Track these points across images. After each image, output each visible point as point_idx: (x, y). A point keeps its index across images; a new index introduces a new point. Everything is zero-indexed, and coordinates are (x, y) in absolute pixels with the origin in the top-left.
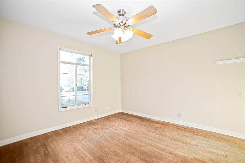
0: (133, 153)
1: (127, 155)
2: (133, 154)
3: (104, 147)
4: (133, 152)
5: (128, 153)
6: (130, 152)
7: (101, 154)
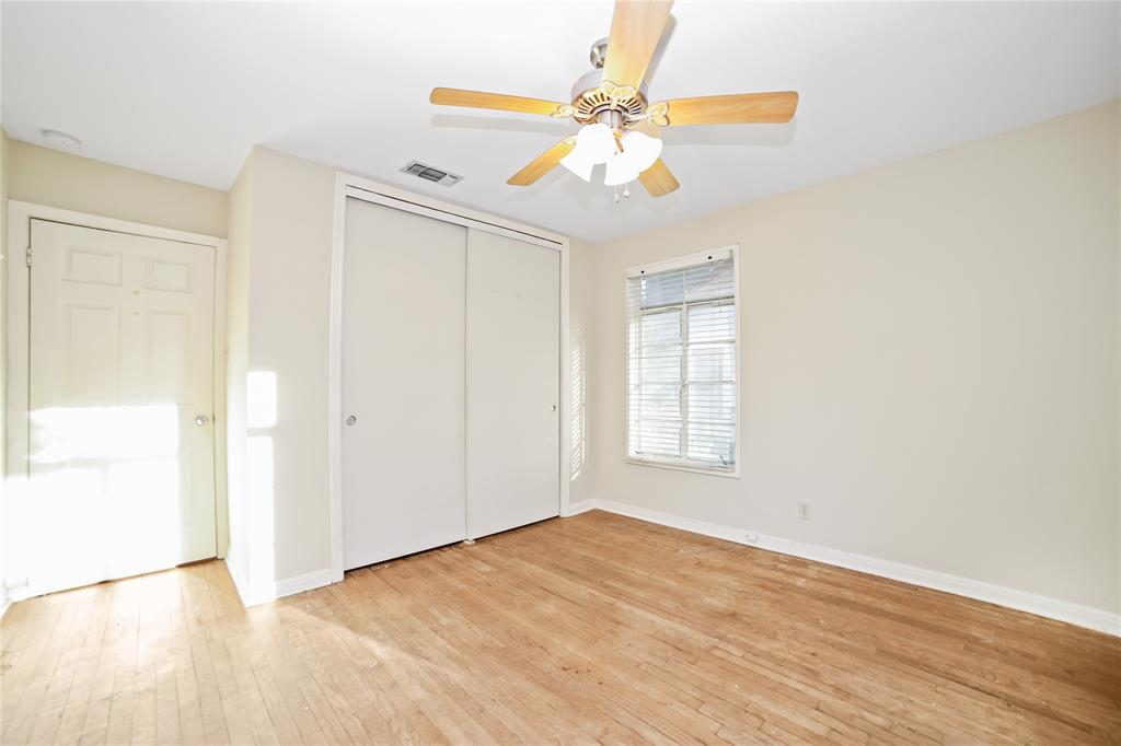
0: (564, 669)
1: (589, 663)
2: (566, 667)
3: (704, 703)
4: (564, 673)
5: (585, 669)
6: (577, 672)
7: (694, 667)
